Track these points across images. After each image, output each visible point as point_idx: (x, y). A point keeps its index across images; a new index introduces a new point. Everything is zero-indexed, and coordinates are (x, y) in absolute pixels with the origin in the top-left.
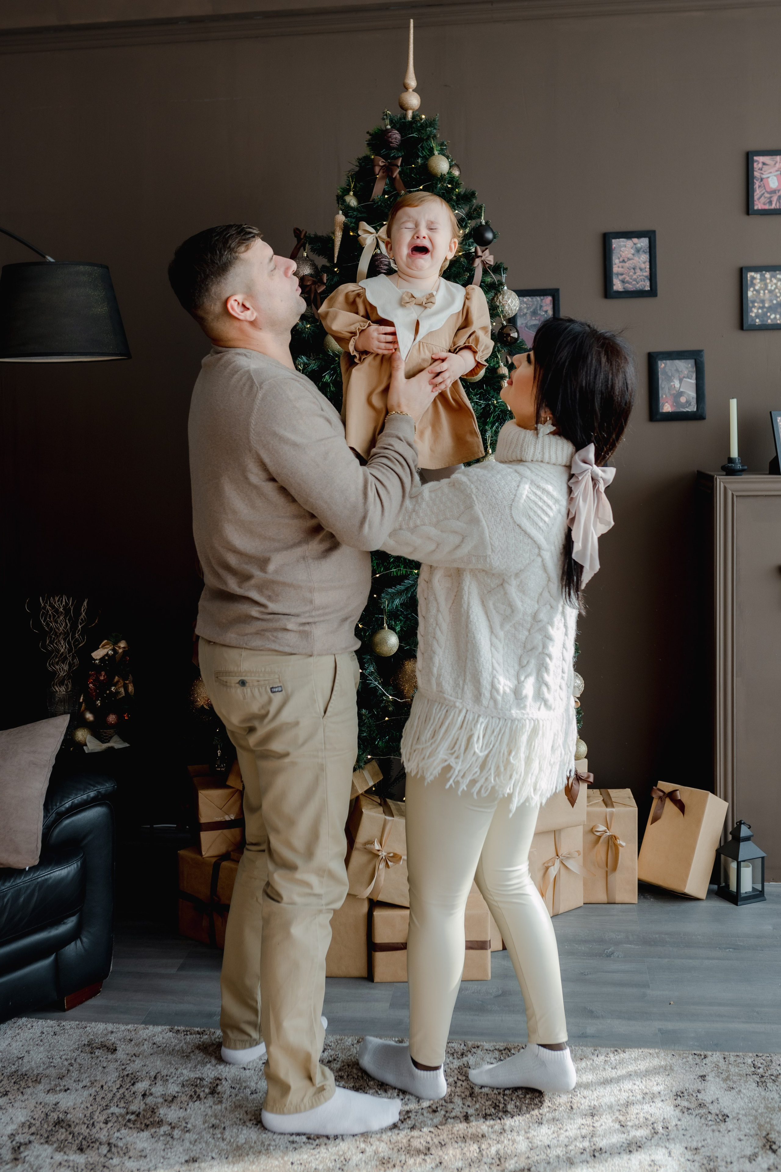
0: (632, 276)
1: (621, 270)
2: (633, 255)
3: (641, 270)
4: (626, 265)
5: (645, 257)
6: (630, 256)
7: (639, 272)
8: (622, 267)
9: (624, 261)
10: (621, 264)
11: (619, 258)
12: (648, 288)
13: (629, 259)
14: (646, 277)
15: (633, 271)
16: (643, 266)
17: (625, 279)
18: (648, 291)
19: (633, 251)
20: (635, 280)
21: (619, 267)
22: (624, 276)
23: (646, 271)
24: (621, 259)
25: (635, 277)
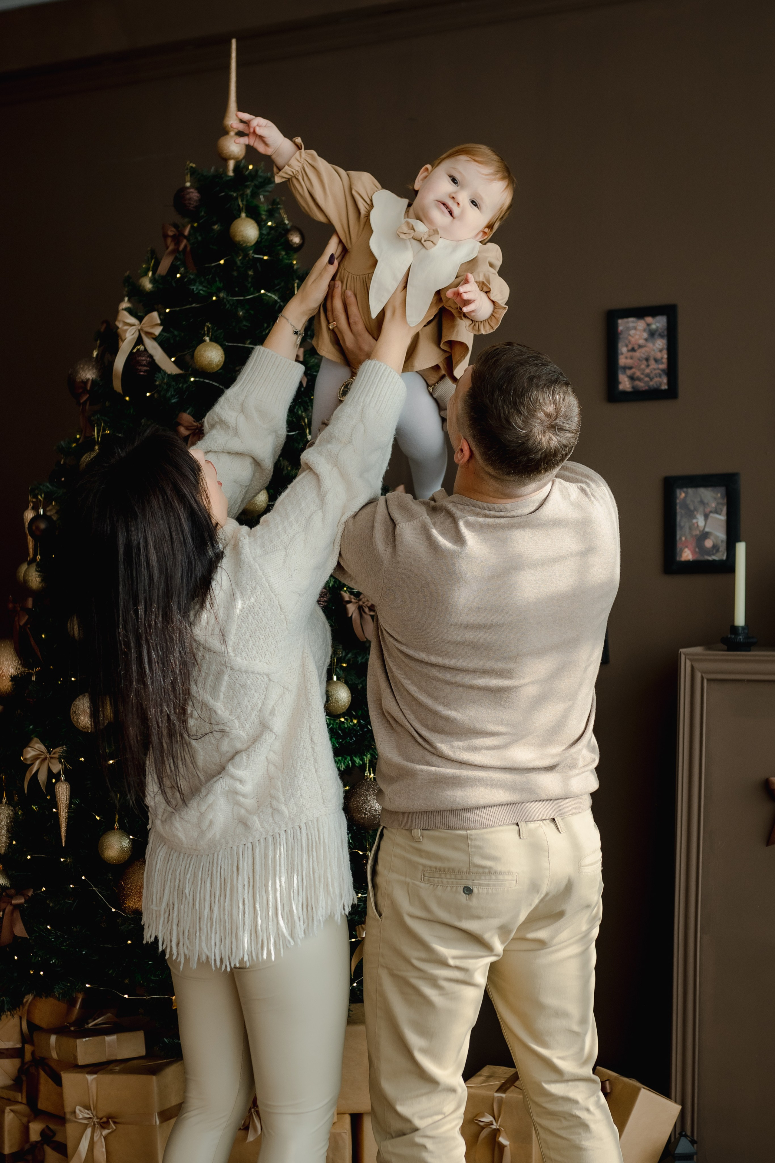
0: (644, 370)
1: (629, 362)
2: (646, 340)
3: (656, 361)
4: (637, 354)
5: (661, 343)
6: (642, 342)
7: (653, 365)
8: (631, 358)
9: (633, 350)
10: (630, 354)
11: (627, 346)
12: (665, 387)
13: (640, 346)
14: (663, 370)
15: (645, 362)
16: (659, 355)
17: (634, 374)
18: (665, 390)
19: (645, 335)
20: (648, 375)
21: (626, 358)
22: (633, 370)
23: (663, 363)
24: (630, 347)
25: (647, 371)
